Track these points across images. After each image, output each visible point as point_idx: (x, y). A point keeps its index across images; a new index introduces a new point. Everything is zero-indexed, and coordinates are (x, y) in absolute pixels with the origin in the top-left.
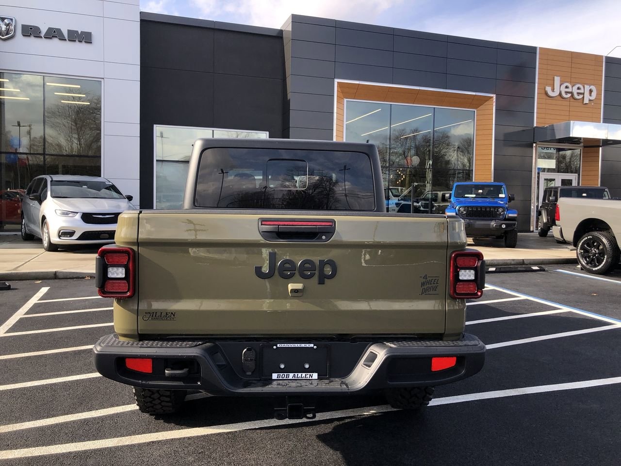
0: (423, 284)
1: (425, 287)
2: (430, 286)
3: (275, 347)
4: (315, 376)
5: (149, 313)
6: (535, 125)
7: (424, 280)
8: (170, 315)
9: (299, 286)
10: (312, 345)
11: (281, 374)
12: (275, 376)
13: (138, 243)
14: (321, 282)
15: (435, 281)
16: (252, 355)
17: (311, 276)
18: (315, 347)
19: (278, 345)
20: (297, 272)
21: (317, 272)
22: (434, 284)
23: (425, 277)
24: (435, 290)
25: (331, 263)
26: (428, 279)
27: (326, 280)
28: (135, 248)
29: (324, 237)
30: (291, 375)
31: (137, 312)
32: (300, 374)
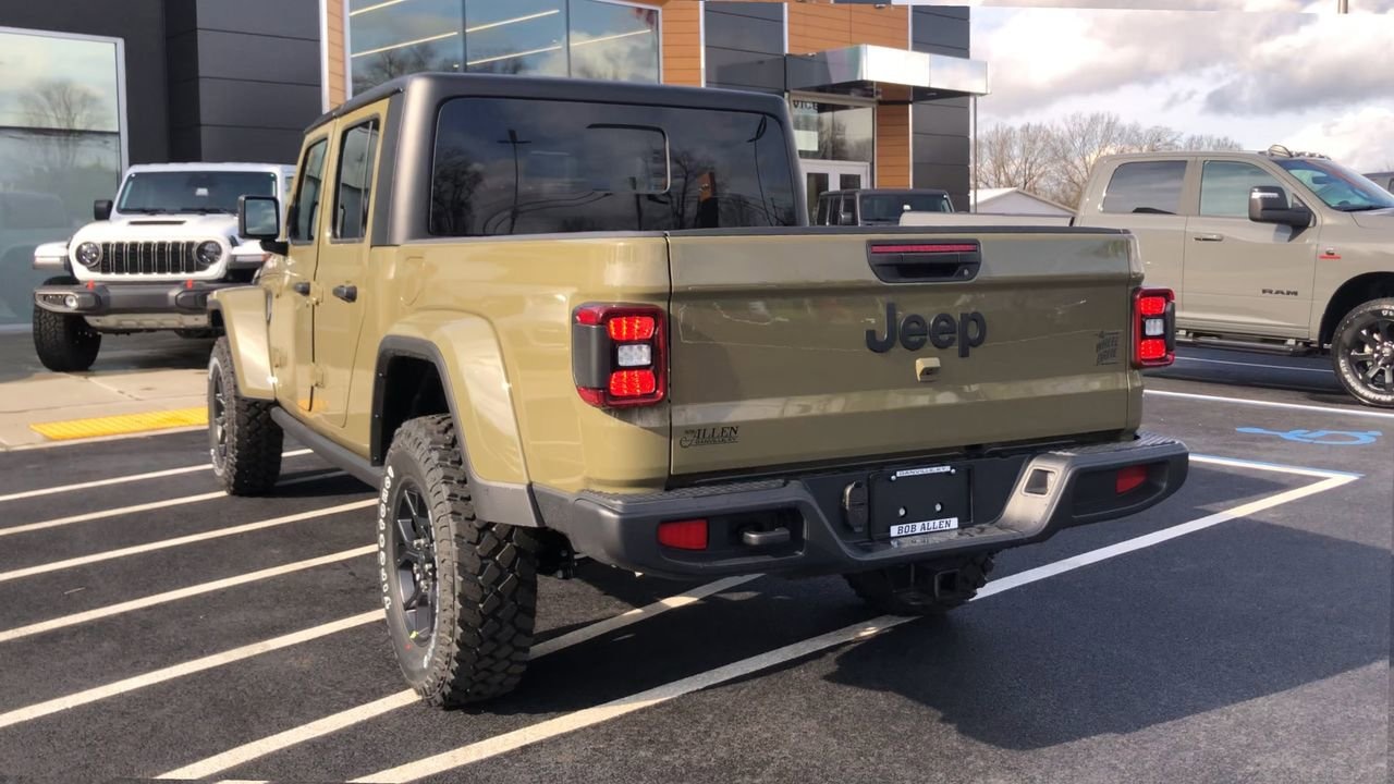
0: (1099, 347)
1: (1102, 352)
2: (1107, 349)
3: (893, 478)
4: (954, 523)
5: (693, 431)
6: (787, 51)
7: (1101, 340)
8: (730, 432)
9: (934, 362)
10: (947, 469)
11: (904, 526)
12: (894, 531)
13: (670, 296)
14: (964, 354)
15: (1113, 341)
16: (863, 495)
17: (950, 343)
18: (953, 471)
19: (899, 474)
20: (928, 337)
21: (957, 336)
22: (1112, 345)
23: (1101, 335)
24: (1113, 357)
25: (977, 318)
26: (1105, 338)
27: (971, 349)
28: (662, 305)
29: (966, 272)
30: (919, 526)
31: (670, 432)
32: (931, 523)
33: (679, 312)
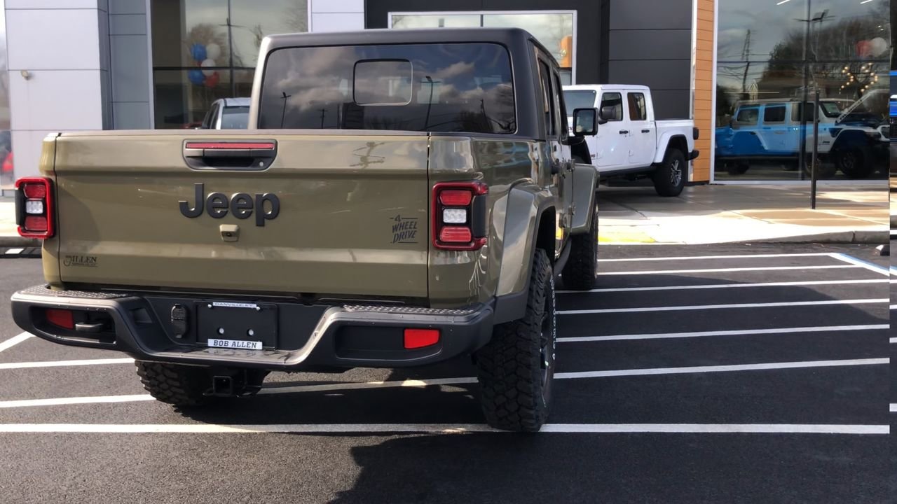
0: (395, 228)
1: (399, 232)
2: (404, 231)
3: (210, 306)
4: (259, 345)
5: (70, 257)
7: (397, 222)
8: (92, 260)
9: (231, 228)
10: (254, 306)
11: (219, 340)
12: (211, 342)
13: (55, 172)
14: (260, 223)
15: (411, 225)
16: (182, 315)
17: (248, 215)
18: (258, 308)
19: (214, 304)
20: (229, 210)
21: (254, 210)
22: (410, 228)
23: (398, 218)
24: (413, 237)
25: (272, 198)
26: (402, 221)
27: (266, 221)
28: (53, 178)
29: (261, 164)
30: (230, 343)
31: (59, 256)
32: (241, 342)
33: (62, 183)
